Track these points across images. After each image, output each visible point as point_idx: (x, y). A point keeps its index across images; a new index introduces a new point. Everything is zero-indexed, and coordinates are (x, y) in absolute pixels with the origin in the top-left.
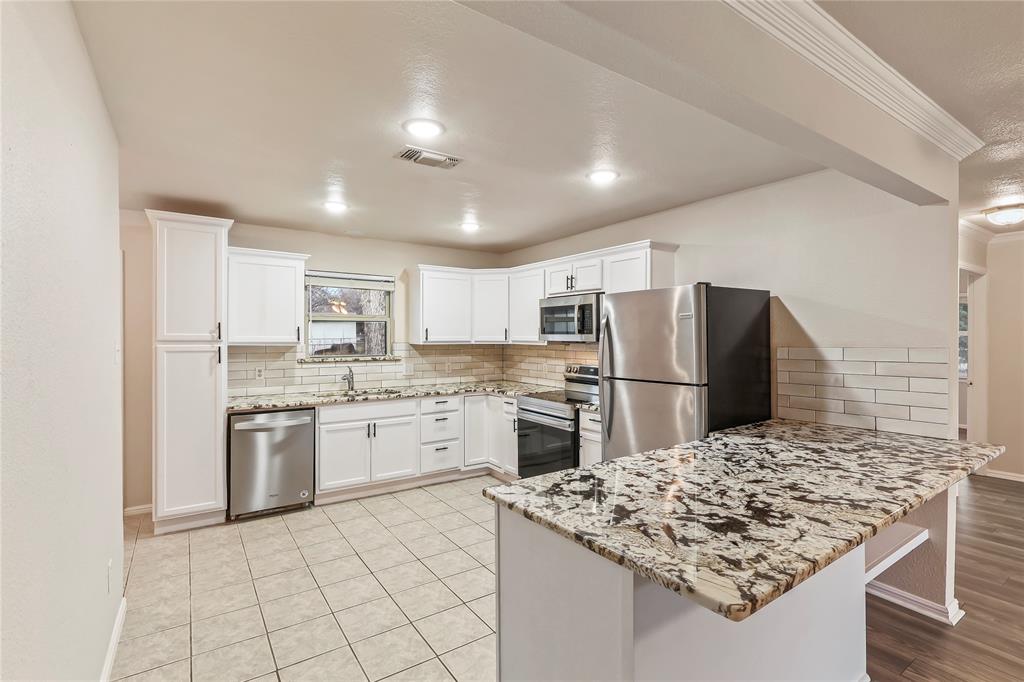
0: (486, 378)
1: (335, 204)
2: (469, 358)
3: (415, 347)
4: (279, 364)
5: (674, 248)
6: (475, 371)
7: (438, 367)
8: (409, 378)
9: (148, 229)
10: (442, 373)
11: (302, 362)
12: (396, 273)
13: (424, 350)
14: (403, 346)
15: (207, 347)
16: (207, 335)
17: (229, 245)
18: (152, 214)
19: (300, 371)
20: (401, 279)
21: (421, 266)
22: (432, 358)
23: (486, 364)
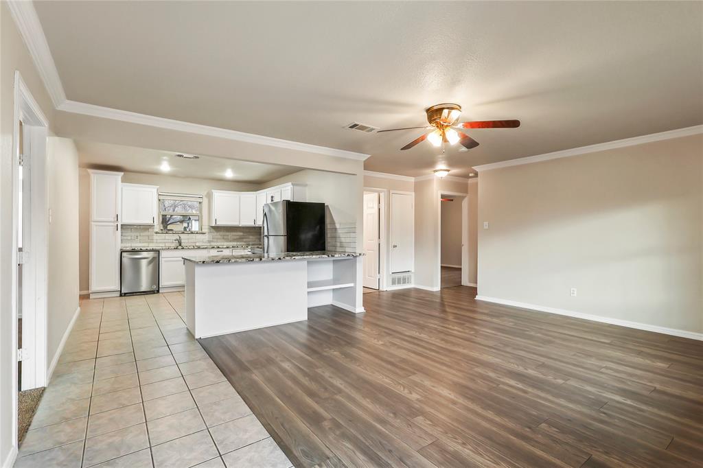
0: (251, 243)
1: (165, 167)
2: (241, 234)
3: (212, 227)
4: (146, 233)
5: (306, 185)
6: (245, 240)
7: (225, 237)
8: (209, 242)
9: (88, 176)
10: (228, 240)
11: (156, 233)
12: (204, 193)
13: (217, 229)
14: (207, 227)
15: (112, 224)
16: (112, 219)
17: (122, 182)
18: (91, 171)
19: (156, 237)
20: (206, 196)
21: (213, 191)
22: (221, 233)
23: (251, 237)
